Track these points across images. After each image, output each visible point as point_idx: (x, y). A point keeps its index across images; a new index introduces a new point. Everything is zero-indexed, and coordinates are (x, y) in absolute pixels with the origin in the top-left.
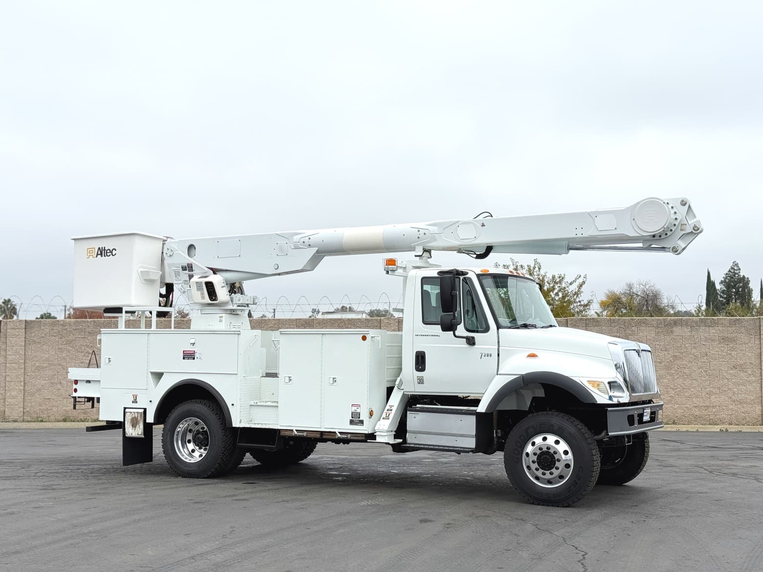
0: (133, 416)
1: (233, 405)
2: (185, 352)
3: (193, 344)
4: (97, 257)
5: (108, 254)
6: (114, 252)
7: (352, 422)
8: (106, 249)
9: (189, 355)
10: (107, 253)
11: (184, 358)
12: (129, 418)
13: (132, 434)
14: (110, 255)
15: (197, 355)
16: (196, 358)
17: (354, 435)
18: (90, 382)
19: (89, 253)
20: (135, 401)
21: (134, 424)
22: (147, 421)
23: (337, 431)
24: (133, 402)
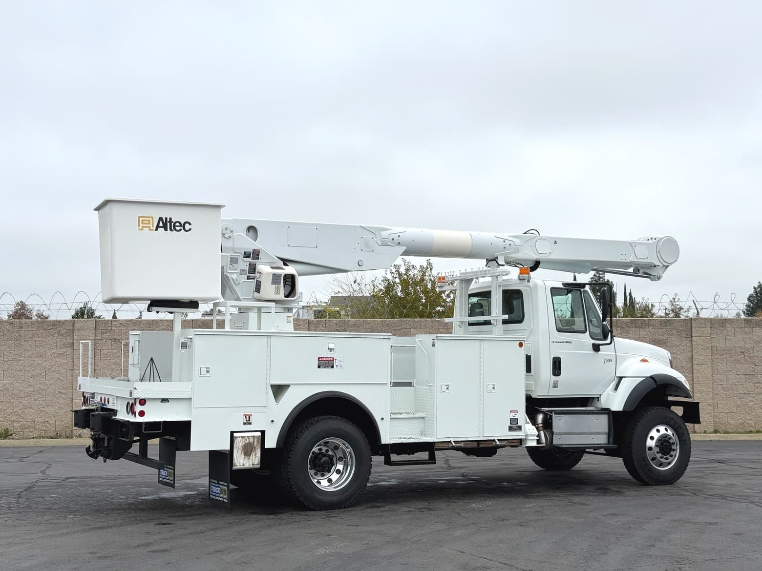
0: (247, 441)
1: (382, 419)
2: (320, 359)
3: (331, 350)
4: (157, 229)
5: (178, 228)
6: (187, 227)
7: (511, 429)
8: (174, 220)
9: (326, 363)
10: (175, 226)
11: (319, 367)
12: (240, 444)
13: (243, 465)
14: (180, 230)
15: (336, 363)
16: (335, 366)
17: (509, 441)
18: (168, 401)
19: (142, 223)
20: (248, 422)
21: (247, 451)
22: (266, 447)
23: (496, 439)
24: (244, 424)
